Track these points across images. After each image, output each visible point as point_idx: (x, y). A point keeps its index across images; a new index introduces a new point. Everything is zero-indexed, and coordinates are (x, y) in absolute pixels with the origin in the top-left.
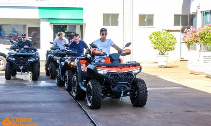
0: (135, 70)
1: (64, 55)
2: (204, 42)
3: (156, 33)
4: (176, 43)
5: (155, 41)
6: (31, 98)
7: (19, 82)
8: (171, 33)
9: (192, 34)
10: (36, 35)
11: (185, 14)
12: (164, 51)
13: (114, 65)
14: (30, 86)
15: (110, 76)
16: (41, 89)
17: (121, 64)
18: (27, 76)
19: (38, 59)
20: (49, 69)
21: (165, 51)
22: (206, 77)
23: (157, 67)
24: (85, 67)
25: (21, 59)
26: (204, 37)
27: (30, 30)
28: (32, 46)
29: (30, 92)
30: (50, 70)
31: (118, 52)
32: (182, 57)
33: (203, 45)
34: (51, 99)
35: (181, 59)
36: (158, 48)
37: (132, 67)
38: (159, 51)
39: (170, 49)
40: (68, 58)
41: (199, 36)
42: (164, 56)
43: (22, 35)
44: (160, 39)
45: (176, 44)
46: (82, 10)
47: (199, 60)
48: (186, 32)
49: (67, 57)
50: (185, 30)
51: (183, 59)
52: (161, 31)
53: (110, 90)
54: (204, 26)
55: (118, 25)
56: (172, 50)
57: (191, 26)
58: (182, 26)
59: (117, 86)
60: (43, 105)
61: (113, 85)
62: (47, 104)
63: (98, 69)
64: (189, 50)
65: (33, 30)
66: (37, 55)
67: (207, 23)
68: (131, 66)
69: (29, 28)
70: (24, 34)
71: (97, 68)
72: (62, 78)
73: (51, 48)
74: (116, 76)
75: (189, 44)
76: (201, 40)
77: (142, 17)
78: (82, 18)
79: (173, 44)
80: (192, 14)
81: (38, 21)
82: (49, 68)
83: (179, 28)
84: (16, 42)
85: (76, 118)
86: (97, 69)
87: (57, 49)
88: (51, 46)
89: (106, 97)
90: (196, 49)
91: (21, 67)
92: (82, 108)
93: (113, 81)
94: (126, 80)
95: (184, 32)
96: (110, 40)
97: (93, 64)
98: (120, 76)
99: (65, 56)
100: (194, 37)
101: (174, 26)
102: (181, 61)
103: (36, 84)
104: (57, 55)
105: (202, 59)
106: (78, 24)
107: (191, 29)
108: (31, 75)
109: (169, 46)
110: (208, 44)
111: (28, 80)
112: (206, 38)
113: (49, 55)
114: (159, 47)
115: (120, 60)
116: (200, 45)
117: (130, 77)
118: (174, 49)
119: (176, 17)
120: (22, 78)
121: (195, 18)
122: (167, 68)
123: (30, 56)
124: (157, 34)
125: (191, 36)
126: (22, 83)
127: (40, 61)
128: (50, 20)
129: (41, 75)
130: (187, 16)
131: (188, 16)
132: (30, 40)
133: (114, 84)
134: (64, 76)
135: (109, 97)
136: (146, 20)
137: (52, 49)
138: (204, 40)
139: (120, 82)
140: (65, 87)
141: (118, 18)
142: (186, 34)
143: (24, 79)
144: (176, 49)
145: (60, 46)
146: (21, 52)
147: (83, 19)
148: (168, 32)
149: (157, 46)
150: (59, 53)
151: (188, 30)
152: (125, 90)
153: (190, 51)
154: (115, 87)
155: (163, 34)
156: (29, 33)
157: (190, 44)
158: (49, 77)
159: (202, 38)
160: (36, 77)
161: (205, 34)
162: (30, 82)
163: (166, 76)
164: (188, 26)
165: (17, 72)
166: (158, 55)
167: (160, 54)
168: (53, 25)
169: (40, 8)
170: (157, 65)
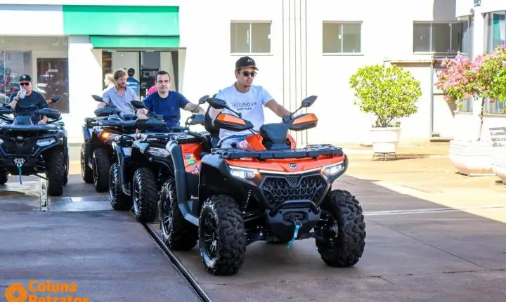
0: (329, 168)
1: (130, 129)
2: (492, 92)
3: (367, 71)
4: (421, 94)
5: (364, 90)
6: (45, 241)
7: (13, 201)
8: (406, 69)
9: (460, 71)
10: (56, 77)
11: (442, 20)
12: (389, 116)
13: (273, 154)
14: (42, 210)
15: (264, 185)
16: (73, 217)
17: (293, 151)
18: (36, 185)
19: (62, 139)
20: (91, 166)
21: (392, 117)
22: (497, 182)
23: (371, 157)
24: (195, 162)
25: (20, 141)
26: (492, 80)
27: (43, 64)
28: (47, 106)
29: (43, 226)
30: (94, 167)
31: (283, 120)
32: (436, 132)
33: (488, 100)
34: (99, 245)
35: (433, 136)
36: (375, 110)
37: (321, 159)
38: (377, 117)
39: (404, 110)
40: (140, 137)
41: (479, 77)
42: (388, 128)
43: (21, 79)
44: (378, 86)
45: (420, 98)
46: (175, 13)
47: (479, 139)
48: (445, 67)
49: (138, 135)
50: (444, 61)
51: (438, 136)
52: (380, 66)
53: (263, 220)
54: (491, 51)
55: (269, 52)
56: (409, 113)
57: (459, 52)
58: (434, 53)
59: (284, 211)
60: (78, 258)
61: (271, 210)
62: (88, 257)
63: (231, 167)
64: (453, 114)
65: (49, 64)
66: (61, 131)
67: (497, 42)
68: (320, 156)
69: (38, 59)
70: (24, 77)
71: (228, 162)
72: (127, 188)
73: (95, 112)
74: (280, 184)
75: (452, 98)
76: (484, 87)
77: (330, 29)
78: (177, 34)
79: (412, 97)
80: (459, 19)
81: (63, 41)
82: (91, 163)
83: (428, 56)
84: (6, 97)
85: (163, 293)
86: (228, 165)
87: (111, 114)
88: (96, 105)
89: (253, 241)
90: (472, 111)
91: (19, 162)
92: (177, 265)
93: (271, 197)
94: (306, 193)
95: (442, 67)
96: (261, 87)
97: (218, 153)
98: (290, 185)
99: (133, 131)
100: (466, 81)
101: (414, 51)
102: (432, 141)
103: (59, 205)
104: (113, 129)
105: (487, 136)
106: (166, 50)
107: (459, 60)
108: (45, 181)
109: (401, 103)
110: (501, 96)
111: (37, 195)
112: (495, 80)
113: (91, 131)
114: (377, 106)
115: (288, 142)
116: (481, 99)
117: (317, 186)
118: (415, 111)
119: (419, 28)
120: (22, 191)
121: (468, 30)
122: (396, 159)
123: (42, 133)
124: (370, 73)
125: (459, 76)
126: (21, 204)
127: (68, 146)
128: (92, 39)
129: (70, 181)
130: (448, 24)
131: (450, 25)
132: (43, 91)
133: (274, 205)
134: (131, 185)
135: (260, 241)
136: (340, 37)
137: (99, 113)
138: (491, 86)
139: (291, 199)
140: (134, 212)
141: (269, 34)
142: (446, 73)
143: (27, 193)
144: (419, 110)
145: (119, 105)
146: (19, 124)
147: (178, 36)
148: (399, 68)
149: (371, 103)
150: (117, 125)
151: (449, 63)
152: (305, 221)
153: (456, 115)
154: (278, 214)
155: (384, 73)
156: (39, 73)
157: (456, 98)
158: (92, 187)
159: (486, 83)
160: (58, 188)
161: (494, 72)
162: (44, 201)
163: (395, 180)
164: (451, 51)
165: (10, 175)
166: (373, 126)
167: (379, 123)
168: (100, 52)
169: (67, 8)
170: (370, 152)
